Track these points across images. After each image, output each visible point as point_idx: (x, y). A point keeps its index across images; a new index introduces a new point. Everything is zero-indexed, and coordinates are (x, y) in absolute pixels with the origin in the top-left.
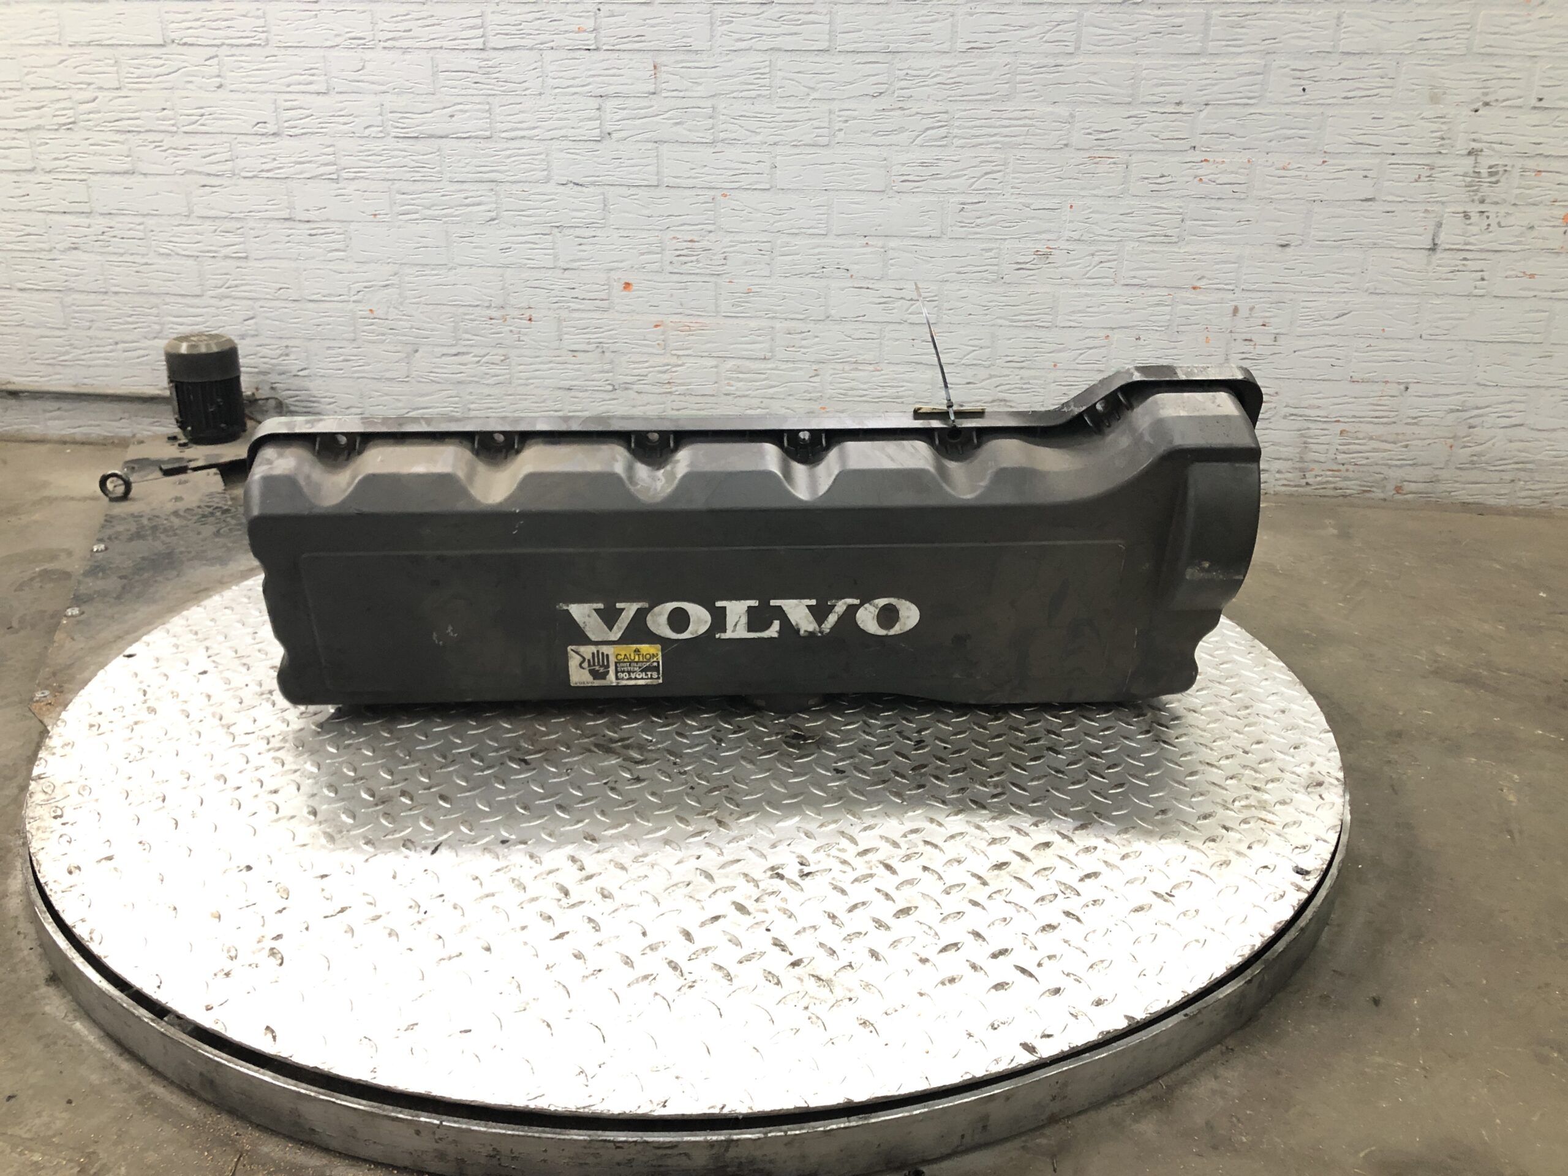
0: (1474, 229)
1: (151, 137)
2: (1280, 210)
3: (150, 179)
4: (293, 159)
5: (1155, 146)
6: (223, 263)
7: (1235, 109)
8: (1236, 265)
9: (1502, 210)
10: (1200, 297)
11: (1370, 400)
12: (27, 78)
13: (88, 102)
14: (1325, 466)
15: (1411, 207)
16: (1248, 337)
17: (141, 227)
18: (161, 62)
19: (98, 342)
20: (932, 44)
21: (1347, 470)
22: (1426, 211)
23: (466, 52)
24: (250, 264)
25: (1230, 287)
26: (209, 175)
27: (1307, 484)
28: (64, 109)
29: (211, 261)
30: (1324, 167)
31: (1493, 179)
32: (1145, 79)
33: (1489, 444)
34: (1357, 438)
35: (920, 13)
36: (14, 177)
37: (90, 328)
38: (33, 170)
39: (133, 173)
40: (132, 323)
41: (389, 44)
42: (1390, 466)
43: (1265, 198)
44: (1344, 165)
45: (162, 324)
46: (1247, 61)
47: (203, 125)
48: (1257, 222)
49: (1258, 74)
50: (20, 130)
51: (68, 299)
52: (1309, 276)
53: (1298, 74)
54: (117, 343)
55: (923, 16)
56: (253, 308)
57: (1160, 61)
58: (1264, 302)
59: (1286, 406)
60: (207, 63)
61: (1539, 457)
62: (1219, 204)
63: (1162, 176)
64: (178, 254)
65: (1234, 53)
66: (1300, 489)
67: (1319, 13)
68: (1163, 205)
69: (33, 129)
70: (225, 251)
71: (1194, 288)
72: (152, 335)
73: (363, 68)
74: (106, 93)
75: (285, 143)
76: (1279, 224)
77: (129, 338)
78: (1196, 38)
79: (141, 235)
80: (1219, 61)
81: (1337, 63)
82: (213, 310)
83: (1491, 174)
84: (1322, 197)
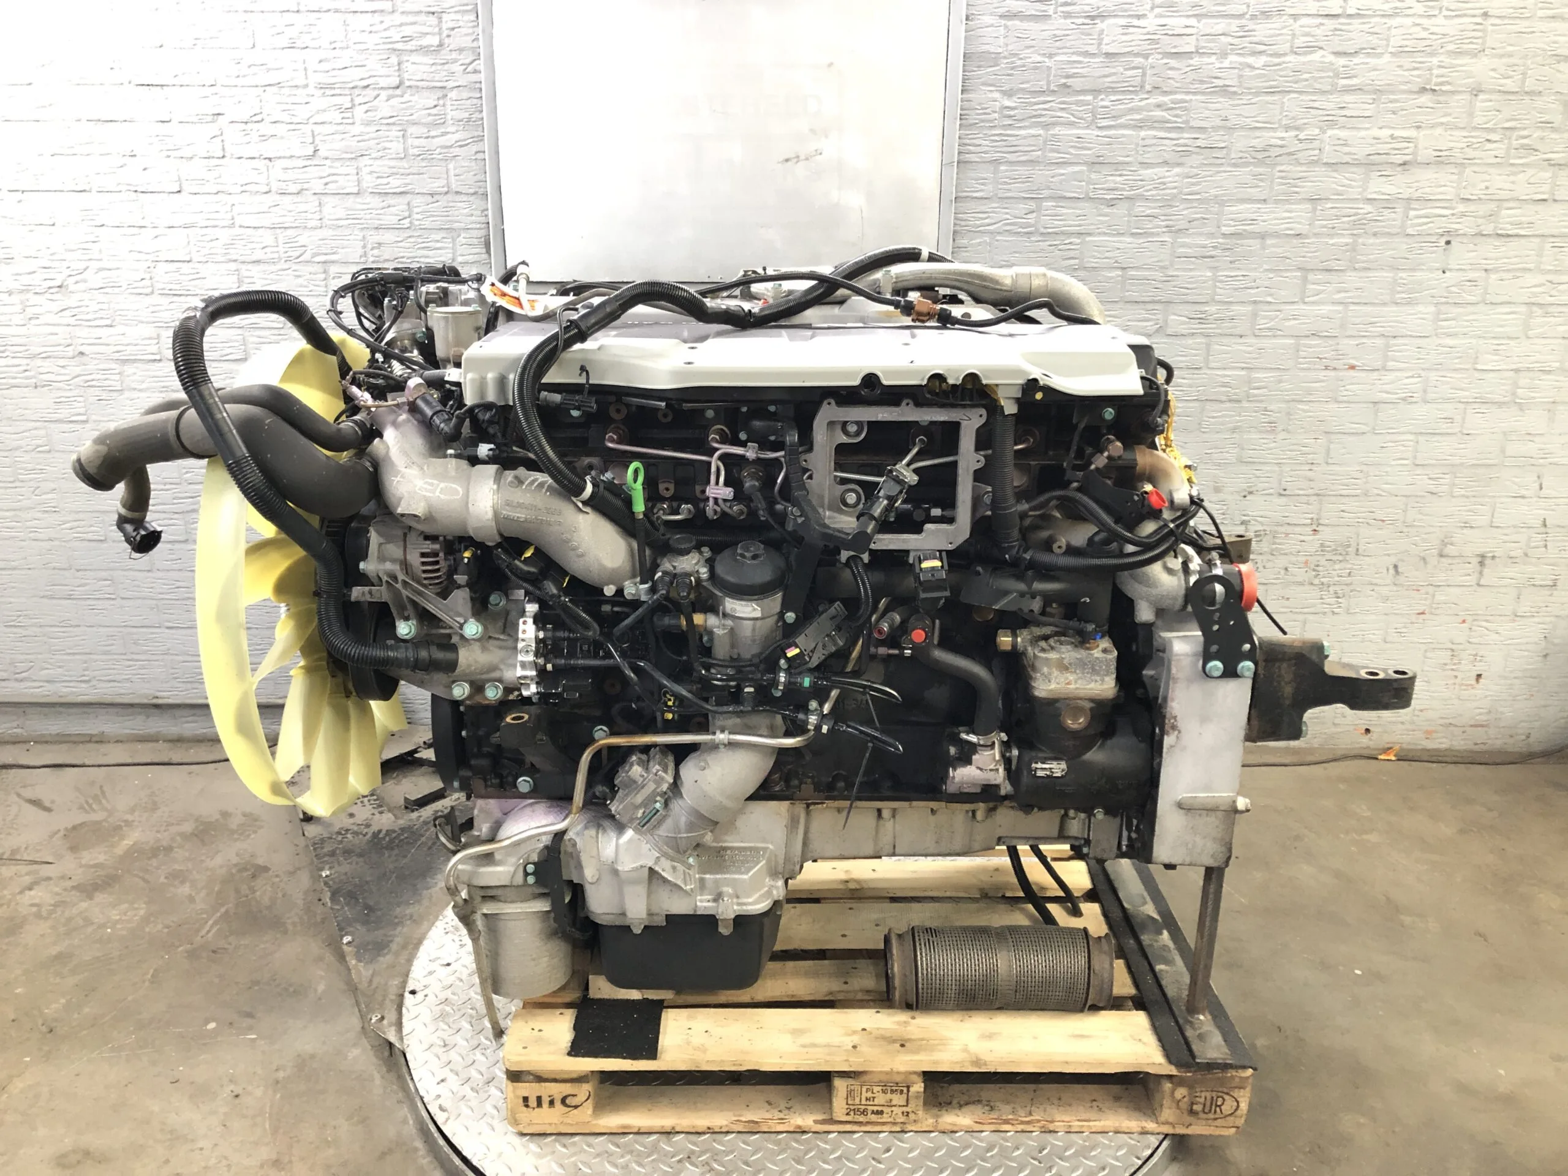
50: (177, 513)
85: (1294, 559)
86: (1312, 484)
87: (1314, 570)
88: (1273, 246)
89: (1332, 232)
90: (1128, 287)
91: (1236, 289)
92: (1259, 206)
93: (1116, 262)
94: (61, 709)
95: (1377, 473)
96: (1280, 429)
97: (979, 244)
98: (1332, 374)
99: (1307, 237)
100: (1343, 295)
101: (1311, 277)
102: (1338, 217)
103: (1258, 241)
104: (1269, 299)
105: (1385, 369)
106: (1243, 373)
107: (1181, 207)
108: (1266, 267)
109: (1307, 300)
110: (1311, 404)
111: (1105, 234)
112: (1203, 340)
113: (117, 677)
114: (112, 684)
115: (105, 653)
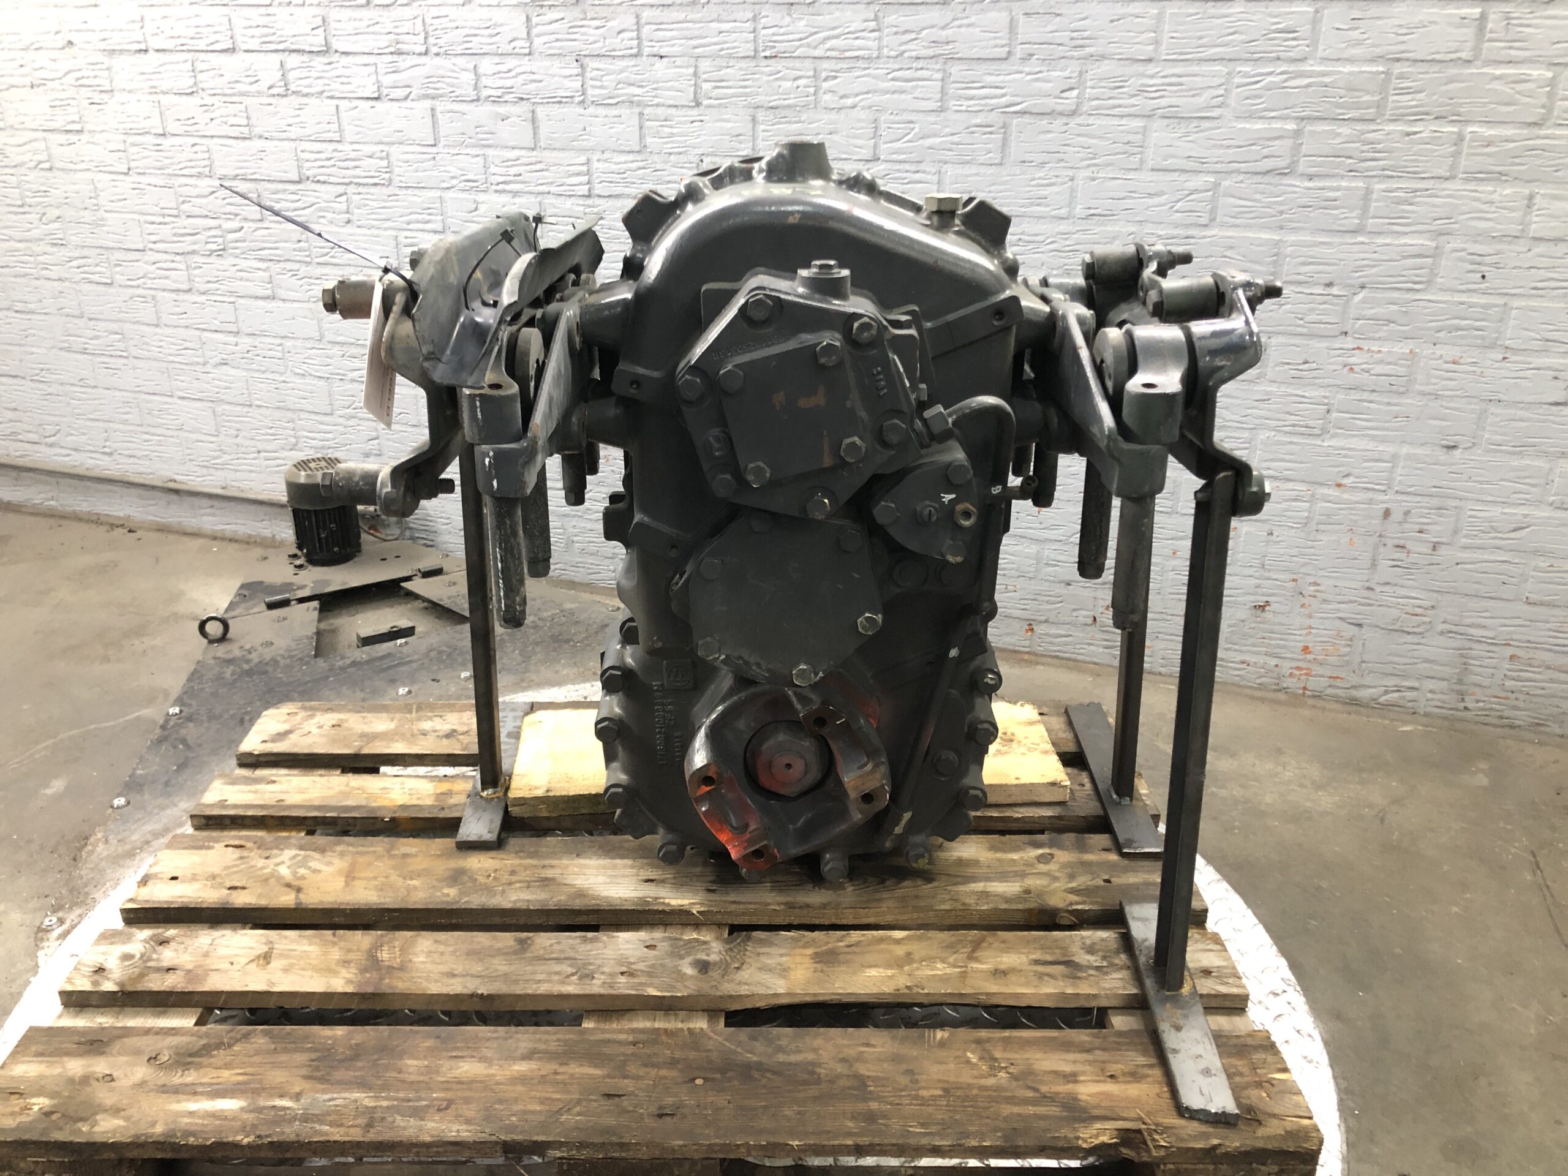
1: (289, 266)
2: (1447, 408)
3: (288, 305)
5: (1299, 329)
6: (351, 386)
7: (1396, 295)
8: (1390, 465)
10: (1346, 496)
11: (1548, 626)
12: (184, 207)
13: (235, 231)
14: (1488, 692)
16: (1401, 542)
17: (280, 348)
18: (296, 197)
19: (243, 450)
20: (1048, 209)
21: (1517, 699)
23: (573, 199)
25: (1382, 488)
27: (1466, 708)
28: (214, 237)
29: (341, 383)
30: (1503, 364)
32: (1290, 256)
34: (1530, 665)
35: (1037, 176)
36: (174, 296)
37: (237, 436)
38: (189, 291)
39: (274, 298)
40: (272, 435)
41: (501, 187)
43: (1429, 394)
44: (1530, 363)
45: (298, 439)
46: (1414, 242)
47: (332, 257)
48: (1418, 419)
49: (1428, 257)
50: (179, 254)
51: (220, 409)
52: (1481, 483)
53: (1478, 259)
54: (259, 452)
55: (1039, 178)
56: (376, 430)
57: (1309, 238)
58: (1421, 507)
59: (1444, 622)
60: (338, 200)
62: (1373, 396)
63: (1306, 362)
64: (311, 375)
65: (1397, 232)
66: (1459, 713)
67: (1505, 192)
68: (1306, 394)
69: (188, 253)
70: (352, 376)
71: (1339, 485)
72: (288, 447)
73: (476, 209)
74: (251, 224)
76: (1445, 423)
77: (269, 448)
78: (1354, 215)
79: (279, 355)
80: (1380, 240)
81: (1525, 249)
82: (340, 428)
84: (1502, 397)
94: (89, 483)
113: (136, 453)
114: (132, 460)
115: (125, 422)
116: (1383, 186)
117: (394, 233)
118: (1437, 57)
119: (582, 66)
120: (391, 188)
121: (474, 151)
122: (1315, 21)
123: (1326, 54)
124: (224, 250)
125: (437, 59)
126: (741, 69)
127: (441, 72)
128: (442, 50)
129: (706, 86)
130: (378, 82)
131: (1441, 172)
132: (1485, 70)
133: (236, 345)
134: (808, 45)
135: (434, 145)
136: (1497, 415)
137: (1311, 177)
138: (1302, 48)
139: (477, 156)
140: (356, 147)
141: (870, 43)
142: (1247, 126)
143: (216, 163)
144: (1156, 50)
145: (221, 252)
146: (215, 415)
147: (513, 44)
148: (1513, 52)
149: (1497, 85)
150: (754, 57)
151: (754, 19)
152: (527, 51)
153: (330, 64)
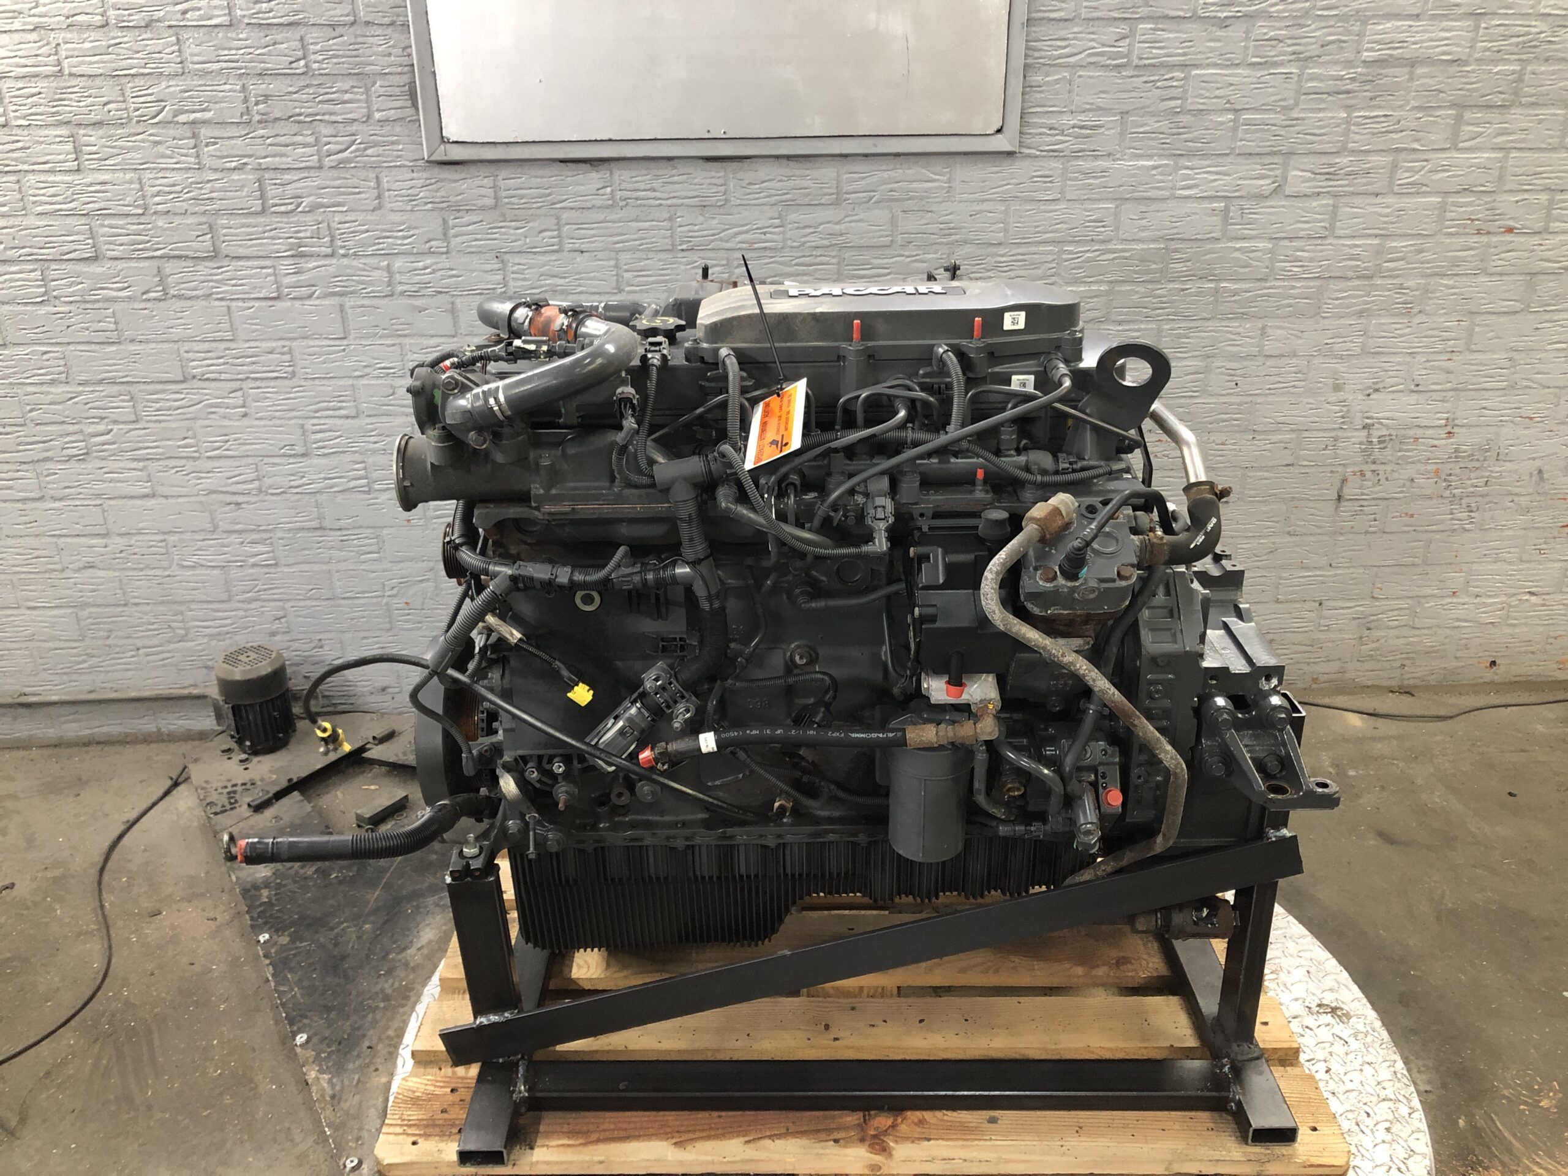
0: (1369, 483)
1: (172, 463)
2: (1218, 476)
3: (171, 501)
4: (322, 476)
6: (251, 571)
7: (1182, 401)
9: (1388, 468)
11: (1293, 615)
12: (34, 413)
13: (103, 435)
15: (1320, 469)
17: (163, 544)
19: (117, 649)
22: (1332, 472)
24: (279, 570)
26: (234, 493)
28: (75, 442)
29: (239, 570)
31: (1382, 446)
33: (1383, 641)
34: (1281, 645)
36: (19, 505)
37: (109, 637)
38: (41, 498)
39: (154, 496)
40: (155, 630)
42: (1308, 664)
44: (1269, 440)
45: (187, 629)
47: (228, 450)
49: (1200, 373)
50: (25, 463)
51: (84, 613)
52: (1242, 524)
53: (1232, 372)
54: (138, 649)
56: (284, 609)
60: (230, 395)
61: (1418, 648)
62: (1171, 473)
64: (202, 566)
65: (1180, 358)
67: (1248, 326)
69: (38, 461)
70: (252, 560)
72: (175, 639)
73: (393, 394)
74: (121, 426)
75: (316, 461)
77: (153, 643)
79: (163, 550)
81: (1261, 364)
82: (242, 613)
83: (1380, 442)
84: (1253, 464)
85: (1422, 468)
86: (1451, 377)
87: (1445, 480)
88: (1423, 76)
89: (1498, 56)
90: (1240, 135)
91: (1374, 134)
92: (1411, 23)
93: (1228, 102)
95: (1529, 361)
96: (1416, 310)
97: (1057, 81)
98: (1484, 239)
99: (1466, 63)
100: (1505, 138)
101: (1468, 115)
102: (1506, 37)
103: (1406, 70)
104: (1416, 146)
105: (1546, 230)
106: (1376, 241)
107: (1313, 27)
108: (1413, 103)
109: (1461, 145)
110: (1456, 278)
111: (1215, 65)
112: (1331, 202)
116: (1168, 327)
117: (300, 422)
118: (1198, 237)
119: (503, 262)
120: (294, 380)
121: (389, 342)
122: (1116, 215)
123: (1124, 237)
124: (86, 454)
125: (345, 261)
126: (660, 260)
127: (348, 271)
128: (351, 251)
129: (626, 275)
130: (276, 282)
131: (1205, 315)
132: (1229, 244)
133: (106, 547)
134: (721, 239)
135: (344, 338)
136: (1250, 477)
137: (1120, 323)
138: (1108, 232)
139: (393, 345)
140: (252, 344)
141: (775, 237)
142: (1074, 289)
143: (74, 369)
144: (1005, 236)
145: (84, 457)
146: (78, 620)
147: (428, 245)
148: (1246, 232)
149: (1237, 254)
150: (671, 251)
151: (670, 219)
152: (445, 250)
153: (218, 268)
